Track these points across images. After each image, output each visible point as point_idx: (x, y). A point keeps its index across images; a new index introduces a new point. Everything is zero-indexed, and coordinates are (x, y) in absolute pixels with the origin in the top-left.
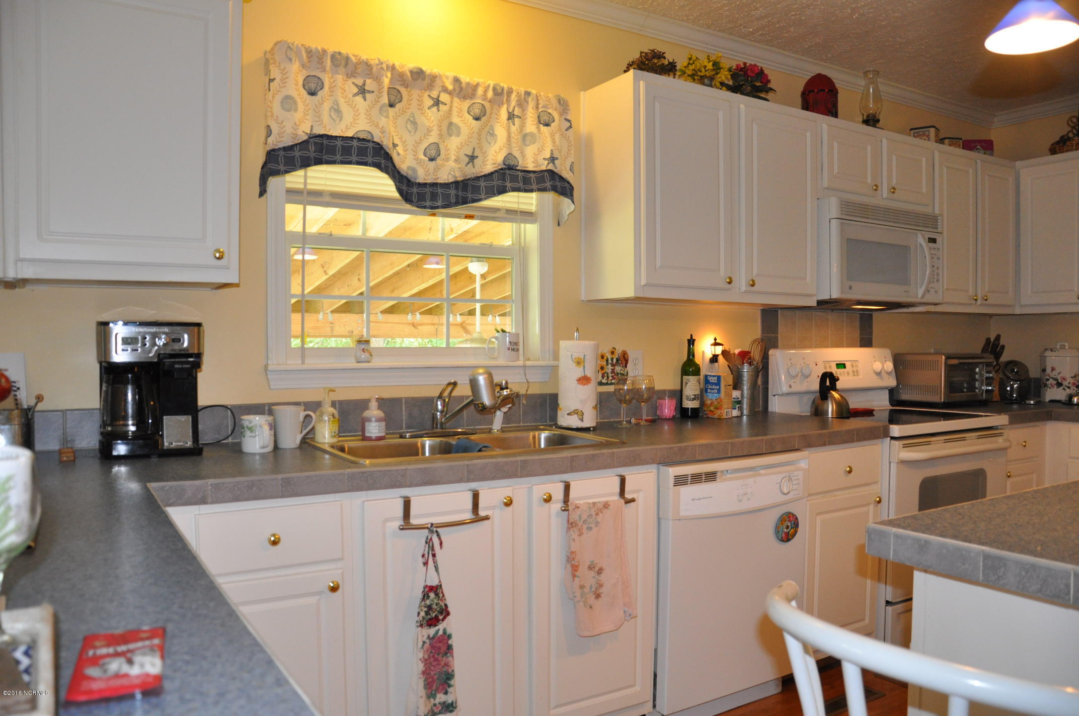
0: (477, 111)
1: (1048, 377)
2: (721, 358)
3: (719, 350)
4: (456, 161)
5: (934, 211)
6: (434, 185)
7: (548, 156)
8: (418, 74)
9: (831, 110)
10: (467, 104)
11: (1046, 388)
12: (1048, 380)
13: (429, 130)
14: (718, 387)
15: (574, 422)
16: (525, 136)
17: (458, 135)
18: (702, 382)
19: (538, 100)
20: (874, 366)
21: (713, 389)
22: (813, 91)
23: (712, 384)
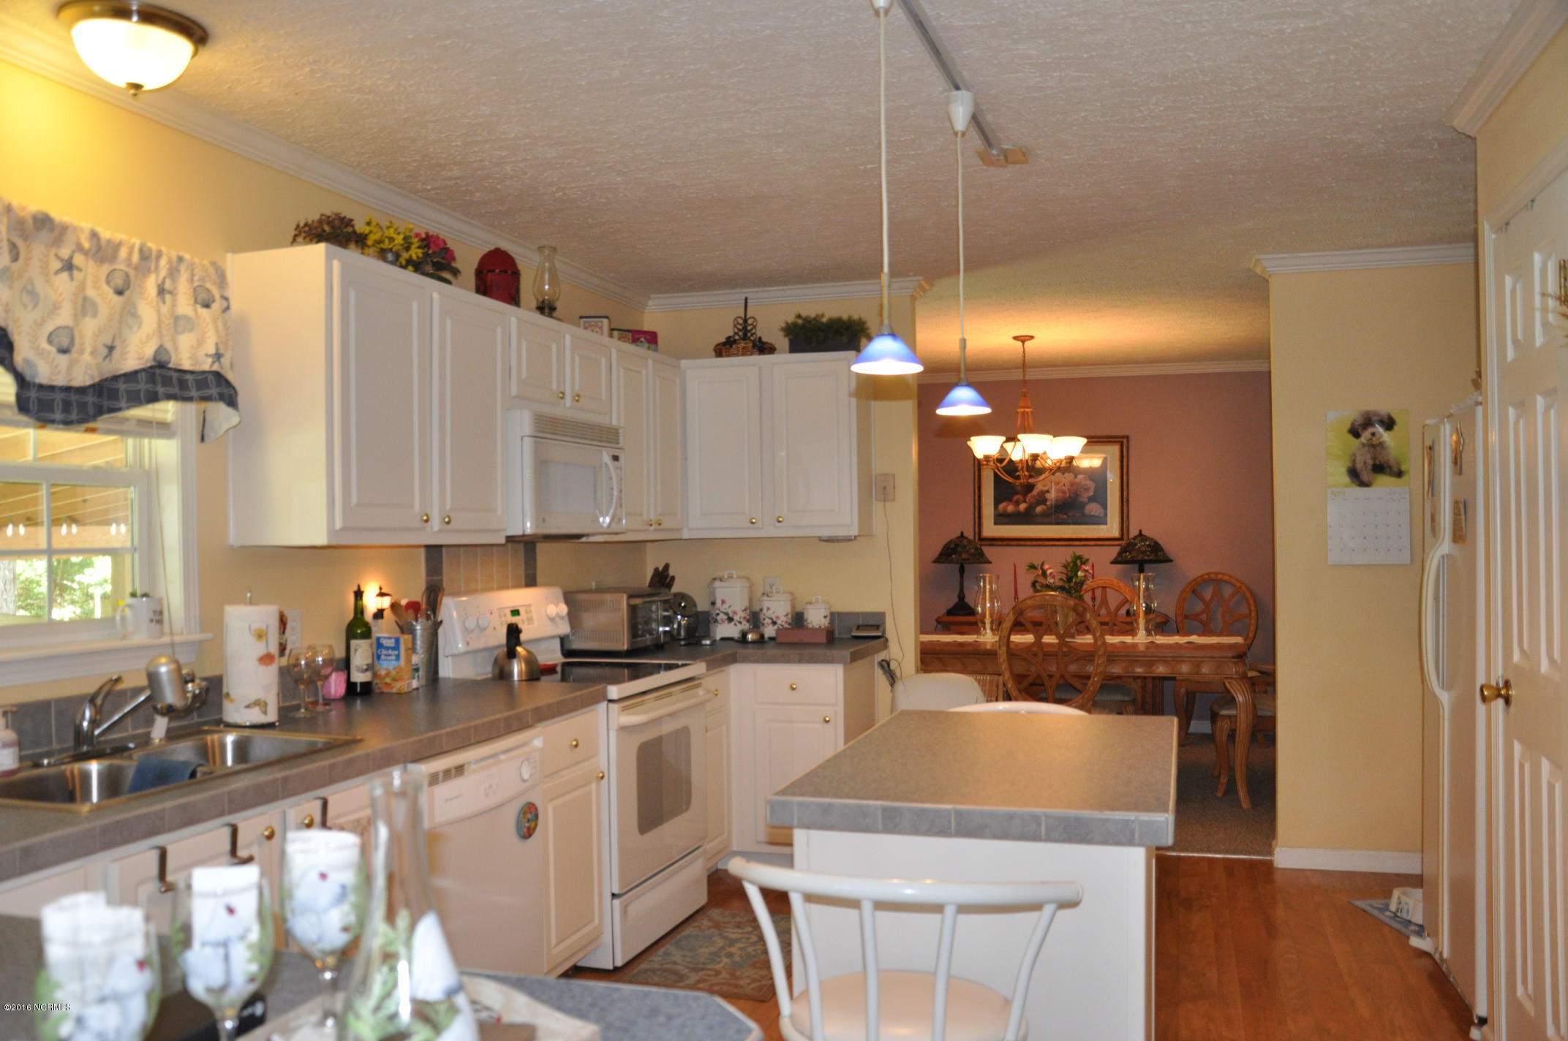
0: (119, 282)
1: (718, 612)
2: (387, 614)
3: (385, 603)
4: (93, 353)
5: (611, 422)
6: (68, 389)
7: (212, 351)
8: (43, 221)
9: (512, 298)
10: (106, 269)
11: (716, 624)
12: (718, 614)
13: (56, 307)
14: (396, 652)
15: (255, 716)
16: (177, 319)
17: (95, 315)
18: (375, 646)
19: (192, 270)
20: (548, 610)
21: (390, 655)
22: (494, 271)
23: (388, 648)
